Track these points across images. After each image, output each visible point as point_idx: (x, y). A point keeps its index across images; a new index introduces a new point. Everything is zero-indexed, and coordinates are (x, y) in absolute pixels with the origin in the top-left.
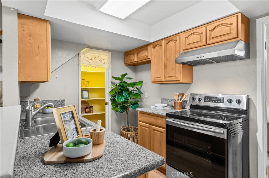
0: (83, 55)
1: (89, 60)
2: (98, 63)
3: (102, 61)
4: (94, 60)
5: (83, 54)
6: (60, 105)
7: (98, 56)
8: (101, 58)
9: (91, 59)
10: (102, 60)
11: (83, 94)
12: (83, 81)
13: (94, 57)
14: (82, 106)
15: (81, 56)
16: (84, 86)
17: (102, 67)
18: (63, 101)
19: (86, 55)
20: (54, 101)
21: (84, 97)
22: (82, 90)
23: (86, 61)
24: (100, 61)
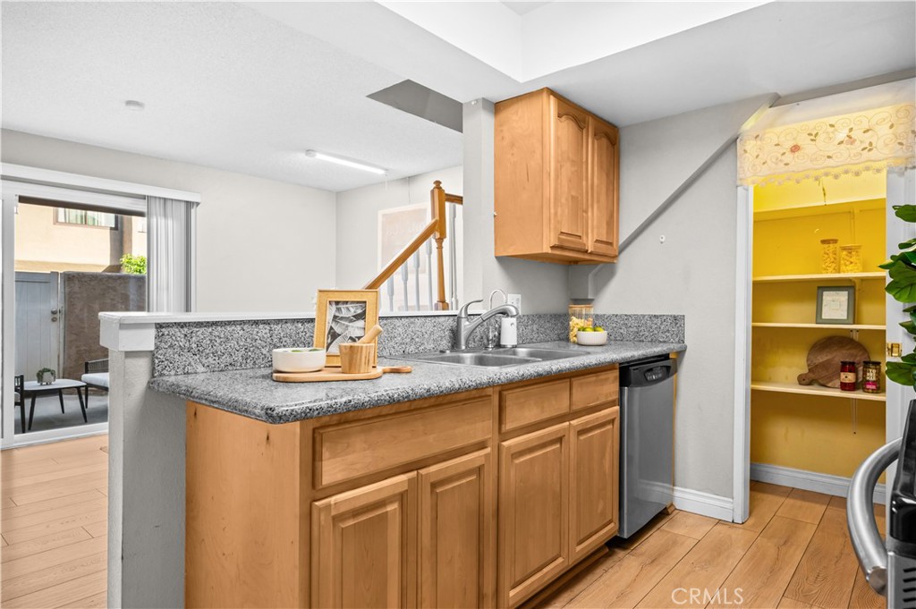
0: (759, 143)
1: (784, 154)
2: (829, 157)
3: (857, 143)
4: (808, 147)
5: (757, 136)
6: (668, 330)
7: (832, 126)
8: (851, 130)
9: (795, 149)
10: (855, 134)
11: (824, 303)
12: (826, 246)
13: (810, 134)
14: (829, 357)
15: (748, 147)
16: (830, 269)
17: (855, 168)
18: (677, 320)
19: (772, 136)
20: (651, 317)
21: (825, 316)
22: (819, 288)
23: (769, 162)
24: (842, 142)
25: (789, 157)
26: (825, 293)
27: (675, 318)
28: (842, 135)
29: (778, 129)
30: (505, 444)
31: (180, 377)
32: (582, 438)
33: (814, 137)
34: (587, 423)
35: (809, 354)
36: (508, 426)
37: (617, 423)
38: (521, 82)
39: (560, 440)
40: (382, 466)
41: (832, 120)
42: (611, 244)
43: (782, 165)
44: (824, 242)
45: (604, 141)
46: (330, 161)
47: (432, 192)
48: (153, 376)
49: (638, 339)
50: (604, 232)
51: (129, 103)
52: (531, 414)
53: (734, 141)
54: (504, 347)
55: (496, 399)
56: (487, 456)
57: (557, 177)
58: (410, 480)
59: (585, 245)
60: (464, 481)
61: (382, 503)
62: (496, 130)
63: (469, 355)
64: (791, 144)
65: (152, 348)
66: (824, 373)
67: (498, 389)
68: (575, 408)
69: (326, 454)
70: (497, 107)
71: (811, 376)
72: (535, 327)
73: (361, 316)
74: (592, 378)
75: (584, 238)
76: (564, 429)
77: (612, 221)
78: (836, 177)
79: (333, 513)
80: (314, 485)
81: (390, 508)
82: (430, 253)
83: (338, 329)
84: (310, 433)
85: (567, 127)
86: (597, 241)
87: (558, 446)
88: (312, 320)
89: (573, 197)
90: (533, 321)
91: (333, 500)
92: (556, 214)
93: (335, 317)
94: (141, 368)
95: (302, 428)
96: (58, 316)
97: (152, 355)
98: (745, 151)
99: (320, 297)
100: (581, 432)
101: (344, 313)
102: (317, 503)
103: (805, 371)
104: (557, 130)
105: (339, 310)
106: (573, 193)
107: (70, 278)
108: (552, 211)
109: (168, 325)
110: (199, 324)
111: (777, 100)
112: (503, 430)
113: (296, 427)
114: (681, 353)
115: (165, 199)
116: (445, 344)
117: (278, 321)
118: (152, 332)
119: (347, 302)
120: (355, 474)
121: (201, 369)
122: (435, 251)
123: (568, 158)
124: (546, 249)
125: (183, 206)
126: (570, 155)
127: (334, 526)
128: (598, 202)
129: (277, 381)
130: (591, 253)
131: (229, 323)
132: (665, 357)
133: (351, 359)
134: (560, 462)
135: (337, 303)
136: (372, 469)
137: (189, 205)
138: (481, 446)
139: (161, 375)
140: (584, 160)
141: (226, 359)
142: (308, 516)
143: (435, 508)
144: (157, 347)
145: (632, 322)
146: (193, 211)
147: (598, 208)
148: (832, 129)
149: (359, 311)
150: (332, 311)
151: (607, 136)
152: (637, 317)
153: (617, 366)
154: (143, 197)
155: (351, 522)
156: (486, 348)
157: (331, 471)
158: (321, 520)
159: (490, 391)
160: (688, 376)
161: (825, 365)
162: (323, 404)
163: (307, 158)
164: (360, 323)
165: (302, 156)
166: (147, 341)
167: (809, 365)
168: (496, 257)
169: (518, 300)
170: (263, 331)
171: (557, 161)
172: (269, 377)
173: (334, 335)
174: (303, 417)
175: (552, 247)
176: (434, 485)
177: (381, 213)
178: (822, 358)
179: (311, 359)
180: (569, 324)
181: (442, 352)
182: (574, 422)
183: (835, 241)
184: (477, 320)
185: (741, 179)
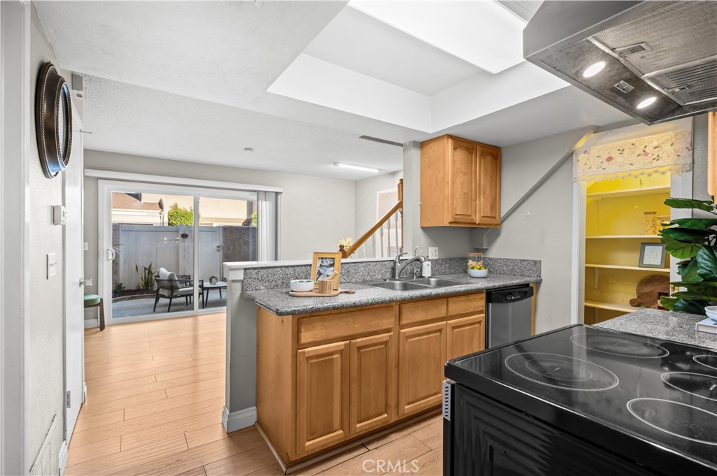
0: (587, 155)
1: (602, 162)
2: (631, 164)
3: (650, 155)
4: (618, 158)
5: (585, 152)
7: (633, 144)
8: (645, 147)
9: (610, 159)
10: (648, 150)
11: (645, 254)
12: (648, 216)
13: (619, 150)
14: (652, 289)
15: (580, 159)
16: (650, 232)
17: (648, 171)
18: (537, 264)
19: (595, 151)
20: (520, 260)
21: (645, 262)
22: (642, 243)
23: (593, 167)
24: (640, 155)
25: (605, 164)
26: (647, 247)
27: (535, 262)
28: (639, 151)
29: (598, 147)
30: (402, 331)
31: (254, 292)
32: (455, 330)
33: (621, 151)
34: (459, 322)
35: (638, 286)
36: (404, 322)
37: (483, 324)
38: (431, 133)
39: (440, 331)
40: (331, 336)
41: (633, 141)
42: (495, 217)
43: (601, 169)
44: (646, 213)
45: (489, 158)
46: (347, 167)
47: (399, 185)
48: (243, 291)
49: (513, 274)
50: (489, 211)
51: (246, 149)
52: (420, 316)
53: (570, 156)
54: (424, 277)
55: (398, 308)
56: (390, 336)
57: (453, 183)
58: (345, 345)
59: (473, 220)
60: (377, 347)
61: (332, 354)
62: (421, 158)
63: (398, 282)
64: (606, 156)
65: (242, 278)
66: (648, 299)
67: (398, 303)
68: (450, 314)
69: (303, 330)
70: (422, 145)
71: (639, 300)
72: (447, 265)
73: (332, 265)
74: (463, 298)
75: (473, 216)
76: (443, 325)
77: (495, 203)
78: (636, 177)
79: (307, 355)
80: (298, 343)
81: (335, 356)
82: (397, 220)
83: (322, 271)
84: (296, 320)
85: (461, 154)
86: (483, 217)
87: (438, 334)
88: (310, 266)
89: (464, 193)
90: (446, 262)
91: (306, 350)
92: (452, 204)
93: (321, 265)
94: (238, 287)
95: (293, 318)
96: (220, 248)
97: (242, 281)
98: (578, 161)
99: (314, 256)
100: (454, 328)
101: (325, 264)
102: (299, 351)
103: (635, 297)
104: (453, 156)
105: (322, 262)
106: (465, 191)
107: (225, 229)
108: (450, 202)
109: (249, 269)
110: (262, 268)
111: (597, 129)
112: (401, 324)
113: (290, 317)
114: (538, 283)
115: (266, 192)
116: (388, 275)
117: (298, 266)
118: (242, 272)
119: (326, 258)
120: (317, 340)
121: (263, 288)
122: (400, 219)
123: (461, 172)
124: (446, 224)
125: (274, 194)
126: (463, 170)
127: (307, 361)
128: (484, 193)
129: (290, 295)
130: (479, 224)
131: (275, 267)
132: (527, 285)
133: (322, 287)
134: (440, 344)
135: (322, 258)
136: (326, 338)
137: (277, 194)
138: (388, 331)
139: (246, 290)
140: (473, 170)
141: (274, 283)
142: (295, 356)
143: (360, 359)
144: (244, 278)
145: (509, 263)
146: (279, 196)
147: (484, 198)
148: (633, 146)
149: (332, 263)
150: (319, 262)
151: (492, 155)
152: (513, 260)
153: (485, 291)
154: (255, 191)
155: (315, 361)
156: (413, 278)
157: (306, 337)
158: (300, 358)
159: (393, 304)
160: (543, 297)
161: (648, 294)
162: (301, 308)
163: (335, 167)
164: (332, 268)
165: (332, 166)
166: (240, 275)
167: (637, 294)
168: (422, 228)
169: (436, 250)
170: (291, 270)
171: (453, 174)
172: (288, 293)
173: (320, 274)
174: (293, 313)
175: (450, 223)
176: (359, 348)
177: (378, 193)
178: (647, 289)
179: (307, 286)
180: (467, 265)
181: (385, 280)
182: (450, 322)
183: (655, 213)
184: (404, 263)
185: (575, 178)
